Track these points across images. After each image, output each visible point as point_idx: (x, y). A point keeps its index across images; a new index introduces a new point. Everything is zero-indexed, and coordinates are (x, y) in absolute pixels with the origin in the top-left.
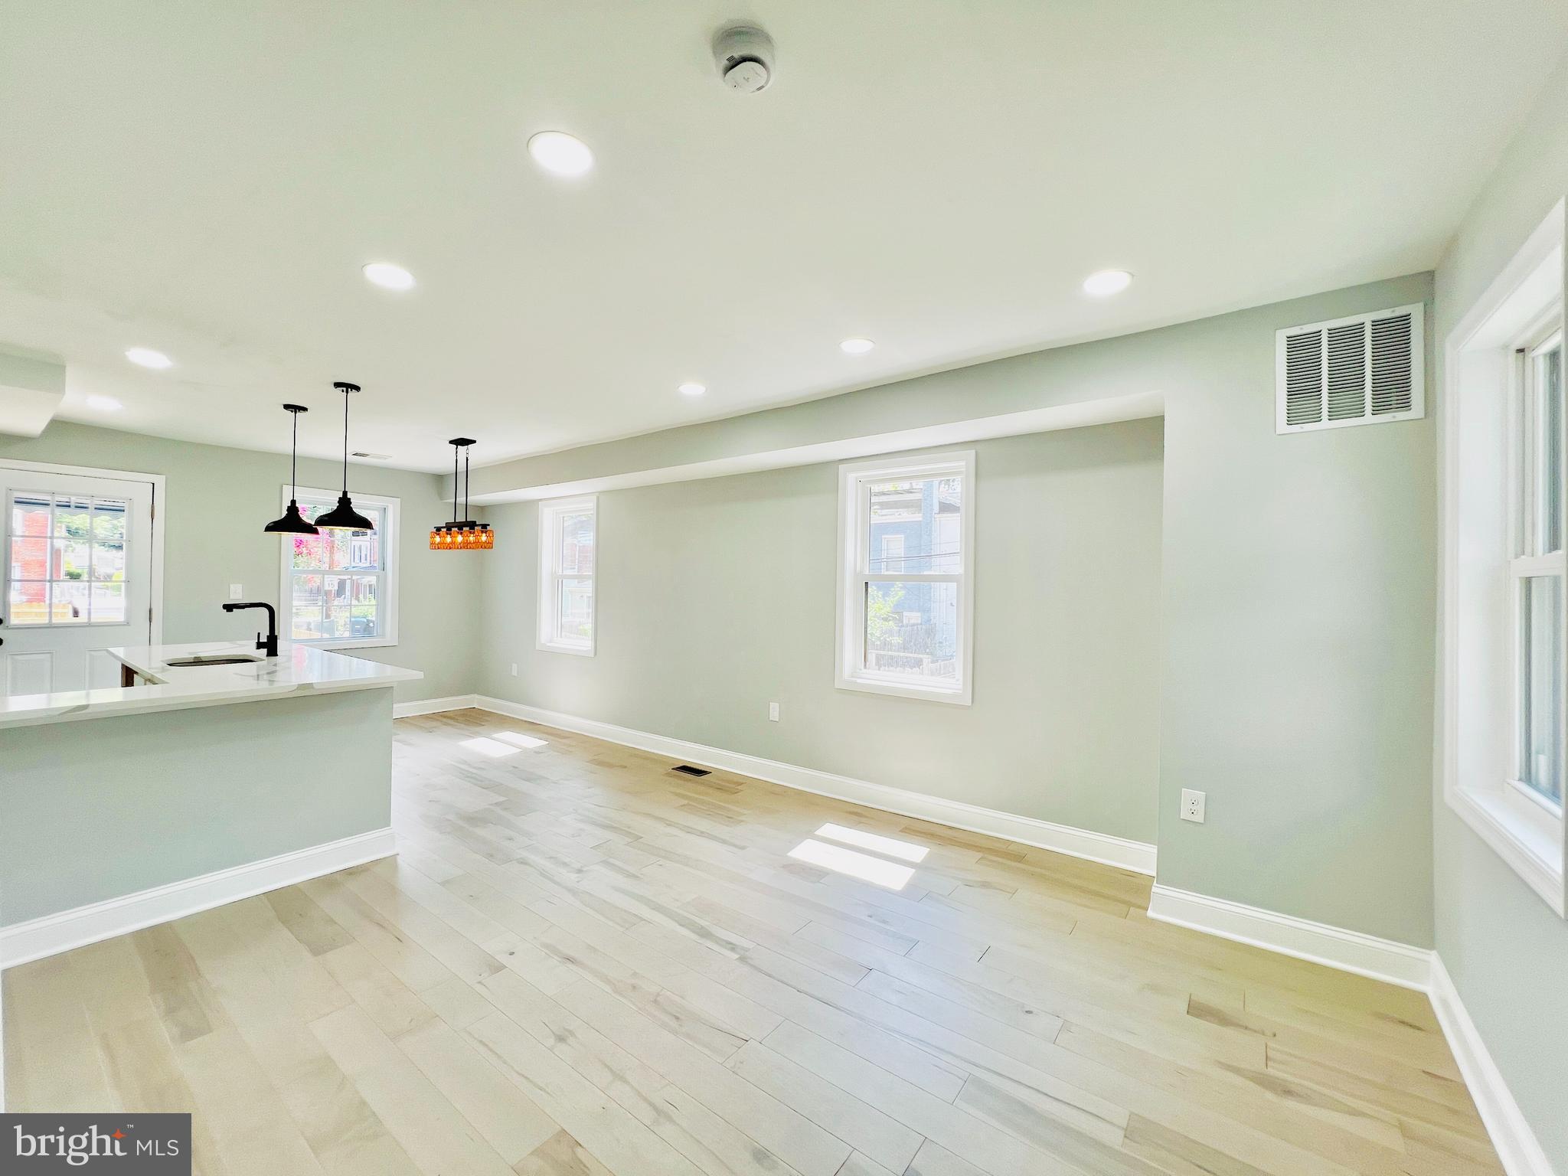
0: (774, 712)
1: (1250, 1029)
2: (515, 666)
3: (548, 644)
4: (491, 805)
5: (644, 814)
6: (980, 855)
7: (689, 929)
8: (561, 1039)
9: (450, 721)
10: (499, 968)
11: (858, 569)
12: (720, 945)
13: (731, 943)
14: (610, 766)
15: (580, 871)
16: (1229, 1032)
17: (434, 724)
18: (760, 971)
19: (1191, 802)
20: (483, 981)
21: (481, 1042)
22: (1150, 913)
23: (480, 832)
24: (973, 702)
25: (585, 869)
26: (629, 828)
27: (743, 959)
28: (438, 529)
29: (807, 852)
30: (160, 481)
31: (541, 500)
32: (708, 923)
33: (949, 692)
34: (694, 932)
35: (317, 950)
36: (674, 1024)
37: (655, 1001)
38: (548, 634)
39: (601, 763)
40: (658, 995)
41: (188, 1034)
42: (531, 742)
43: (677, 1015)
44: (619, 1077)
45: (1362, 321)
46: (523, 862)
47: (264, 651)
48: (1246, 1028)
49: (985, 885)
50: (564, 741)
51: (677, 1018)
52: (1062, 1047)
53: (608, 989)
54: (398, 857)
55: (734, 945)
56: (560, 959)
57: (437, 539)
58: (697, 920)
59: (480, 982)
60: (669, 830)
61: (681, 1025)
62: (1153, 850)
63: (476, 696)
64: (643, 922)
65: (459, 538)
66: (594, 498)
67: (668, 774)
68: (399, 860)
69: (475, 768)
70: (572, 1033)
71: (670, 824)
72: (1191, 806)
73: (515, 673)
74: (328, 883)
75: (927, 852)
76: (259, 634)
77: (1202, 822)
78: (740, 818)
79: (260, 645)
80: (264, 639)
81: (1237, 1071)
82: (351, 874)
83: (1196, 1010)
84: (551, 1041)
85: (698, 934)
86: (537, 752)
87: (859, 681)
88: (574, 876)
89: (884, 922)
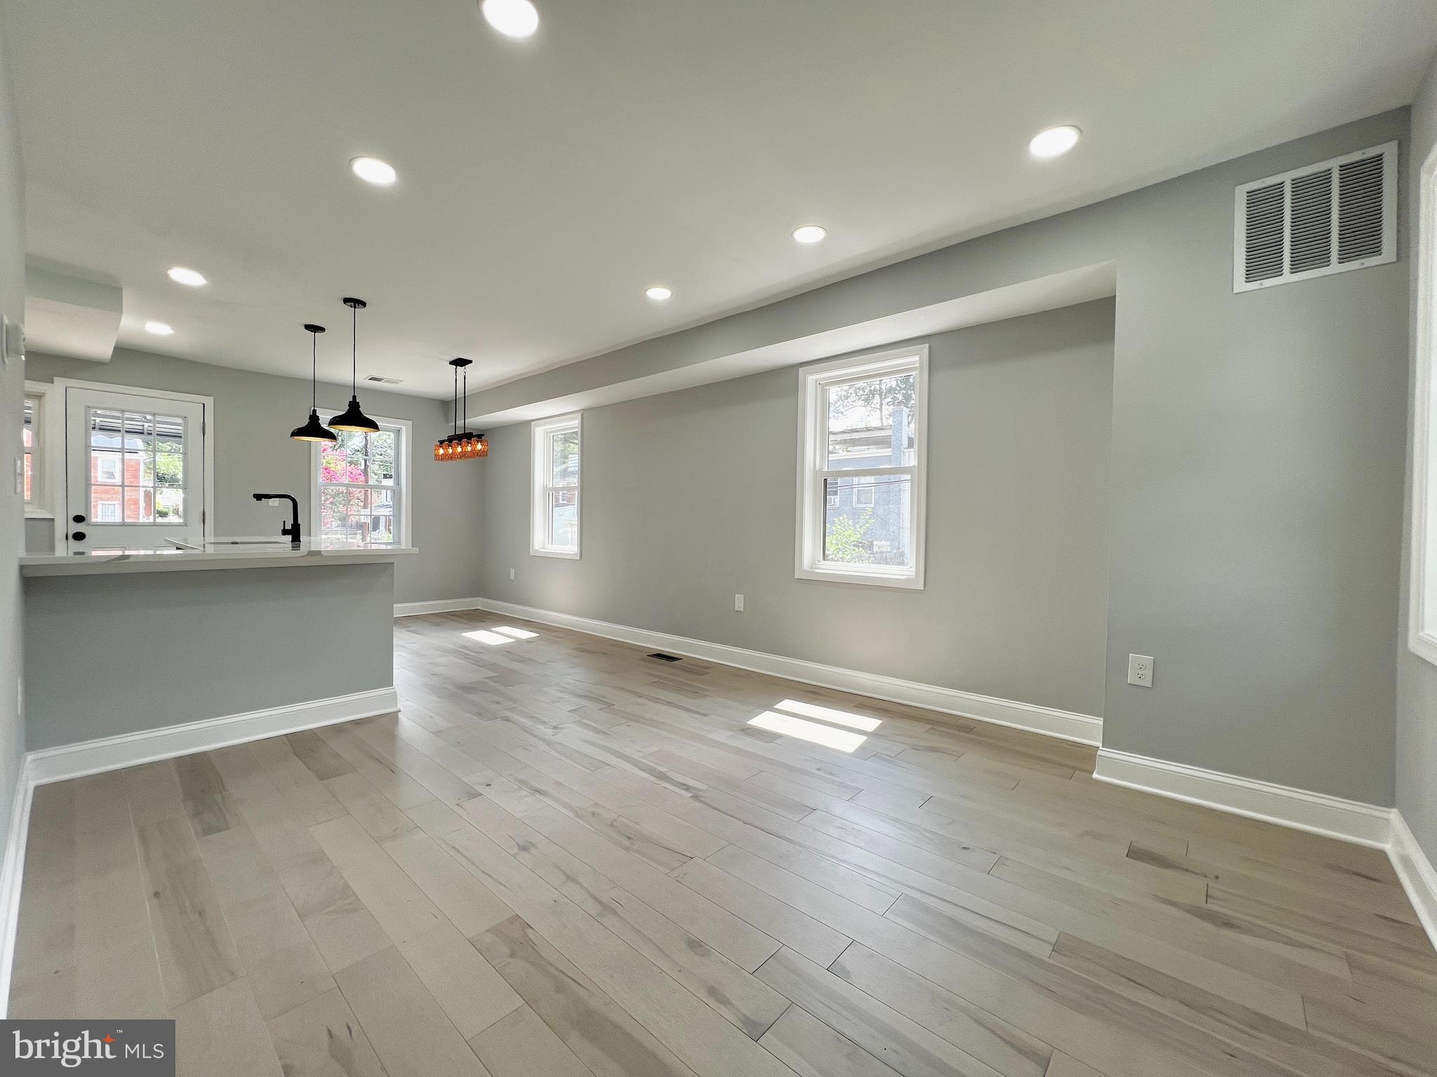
0: (739, 602)
1: (1191, 872)
2: (512, 571)
3: (541, 550)
4: (485, 678)
5: (618, 688)
6: (930, 726)
7: (647, 772)
8: (524, 849)
9: (457, 619)
10: (475, 795)
11: (817, 467)
12: (676, 786)
13: (686, 785)
14: (593, 653)
15: (555, 728)
16: (1169, 873)
17: (443, 620)
18: (711, 806)
19: (1139, 667)
20: (461, 804)
21: (453, 847)
22: (1095, 775)
23: (474, 697)
24: (924, 587)
25: (559, 726)
26: (604, 697)
27: (695, 797)
28: (441, 442)
29: (765, 720)
30: (209, 401)
31: (533, 420)
32: (666, 770)
33: (903, 578)
34: (653, 775)
35: (322, 776)
36: (626, 842)
37: (612, 825)
38: (540, 541)
39: (583, 651)
40: (615, 820)
41: (208, 830)
42: (524, 634)
43: (629, 835)
44: (571, 879)
45: (1329, 167)
46: (507, 719)
47: (289, 538)
48: (1187, 870)
49: (932, 749)
50: (554, 634)
51: (630, 838)
52: (996, 877)
53: (571, 814)
54: (399, 713)
55: (689, 786)
56: (530, 791)
57: (441, 451)
58: (656, 766)
59: (458, 805)
60: (640, 700)
61: (631, 844)
62: (1099, 721)
63: (480, 599)
64: (606, 767)
65: (459, 449)
66: (579, 415)
67: (644, 660)
68: (400, 715)
69: (475, 652)
70: (534, 845)
71: (640, 696)
72: (1139, 672)
73: (512, 577)
74: (338, 729)
75: (879, 723)
76: (284, 522)
77: (1150, 685)
78: (706, 693)
79: (285, 532)
80: (288, 527)
81: (1174, 904)
82: (358, 724)
83: (1135, 853)
84: (515, 850)
85: (656, 777)
86: (529, 641)
87: (817, 571)
88: (550, 731)
89: (831, 774)
